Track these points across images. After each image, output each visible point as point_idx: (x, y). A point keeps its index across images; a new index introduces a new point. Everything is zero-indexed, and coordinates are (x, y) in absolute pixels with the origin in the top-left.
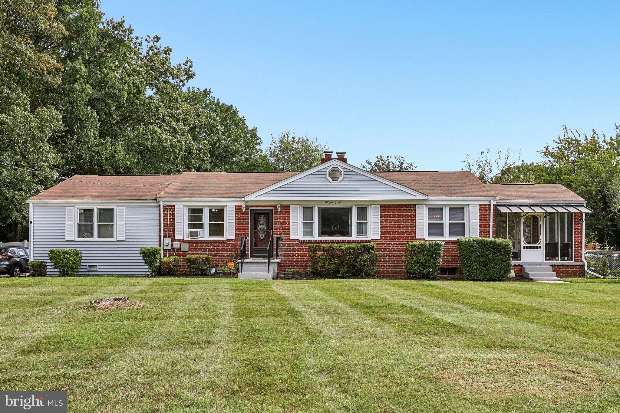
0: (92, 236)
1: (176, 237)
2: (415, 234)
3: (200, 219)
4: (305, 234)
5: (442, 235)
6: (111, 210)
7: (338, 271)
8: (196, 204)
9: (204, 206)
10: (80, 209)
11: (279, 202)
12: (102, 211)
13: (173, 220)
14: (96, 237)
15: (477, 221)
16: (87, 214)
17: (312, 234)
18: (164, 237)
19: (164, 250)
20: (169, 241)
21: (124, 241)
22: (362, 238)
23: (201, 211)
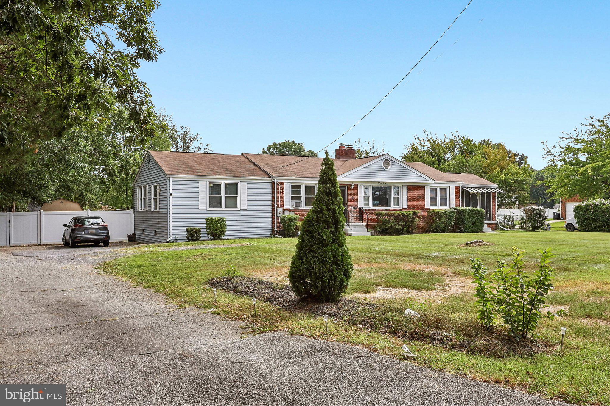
0: (220, 206)
1: (285, 207)
2: (425, 204)
3: (299, 193)
4: (365, 205)
5: (436, 206)
6: (236, 185)
7: (403, 229)
8: (297, 182)
9: (302, 184)
10: (211, 183)
11: (353, 182)
12: (228, 186)
13: (283, 194)
14: (224, 207)
15: (454, 197)
16: (215, 188)
17: (368, 205)
18: (278, 207)
19: (277, 217)
20: (280, 210)
21: (246, 210)
22: (397, 208)
23: (299, 187)
